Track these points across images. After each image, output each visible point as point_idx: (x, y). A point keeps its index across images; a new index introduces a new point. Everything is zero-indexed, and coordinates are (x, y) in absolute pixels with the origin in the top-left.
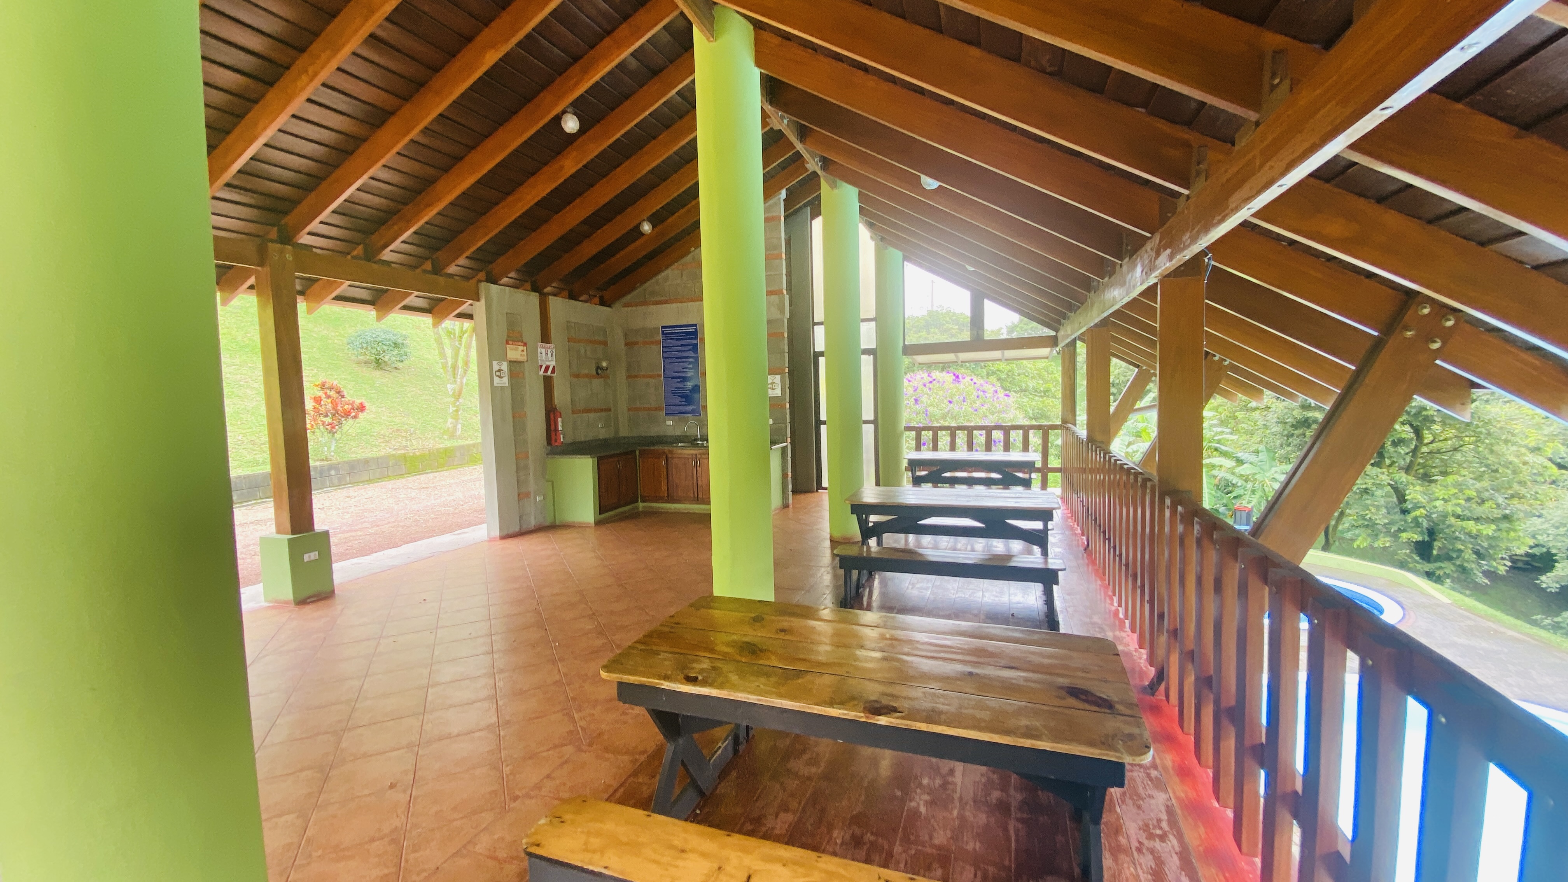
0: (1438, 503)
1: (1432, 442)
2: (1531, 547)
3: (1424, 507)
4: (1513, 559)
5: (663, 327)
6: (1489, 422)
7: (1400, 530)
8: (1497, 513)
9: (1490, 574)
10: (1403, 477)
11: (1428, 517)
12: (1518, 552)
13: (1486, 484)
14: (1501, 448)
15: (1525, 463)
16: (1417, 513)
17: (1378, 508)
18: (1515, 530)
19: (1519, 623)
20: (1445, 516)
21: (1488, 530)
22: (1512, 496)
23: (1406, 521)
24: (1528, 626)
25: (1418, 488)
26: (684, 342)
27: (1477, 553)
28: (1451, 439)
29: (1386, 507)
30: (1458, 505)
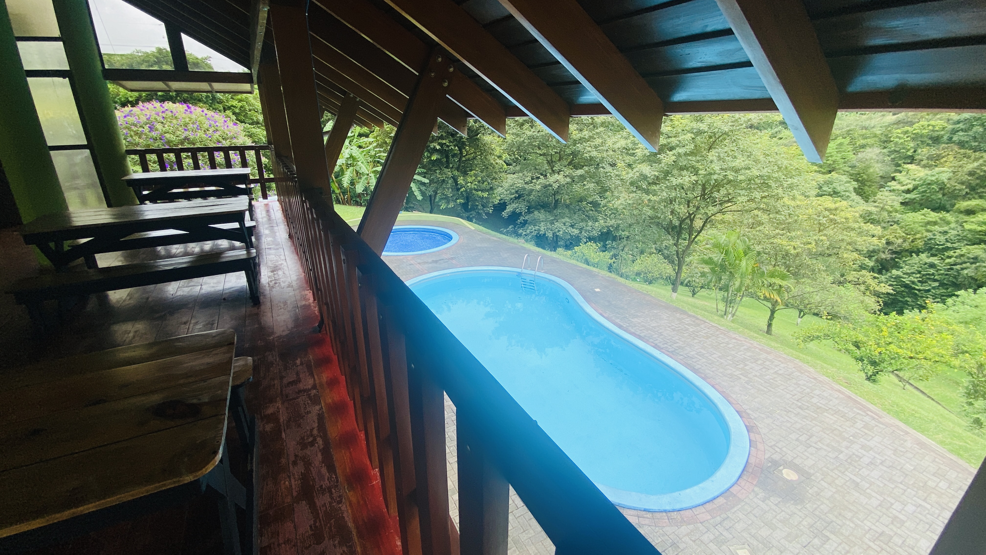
0: (469, 184)
1: (466, 155)
2: (500, 200)
3: (464, 187)
4: (494, 206)
6: (484, 145)
7: (457, 199)
8: (488, 187)
9: (487, 214)
10: (456, 173)
11: (466, 191)
12: (496, 203)
13: (484, 174)
14: (489, 157)
15: (497, 163)
16: (462, 190)
17: (448, 189)
18: (494, 194)
19: (496, 233)
20: (471, 189)
21: (485, 195)
22: (493, 179)
23: (458, 194)
24: (499, 234)
25: (462, 178)
27: (482, 206)
28: (472, 153)
29: (451, 188)
30: (475, 184)
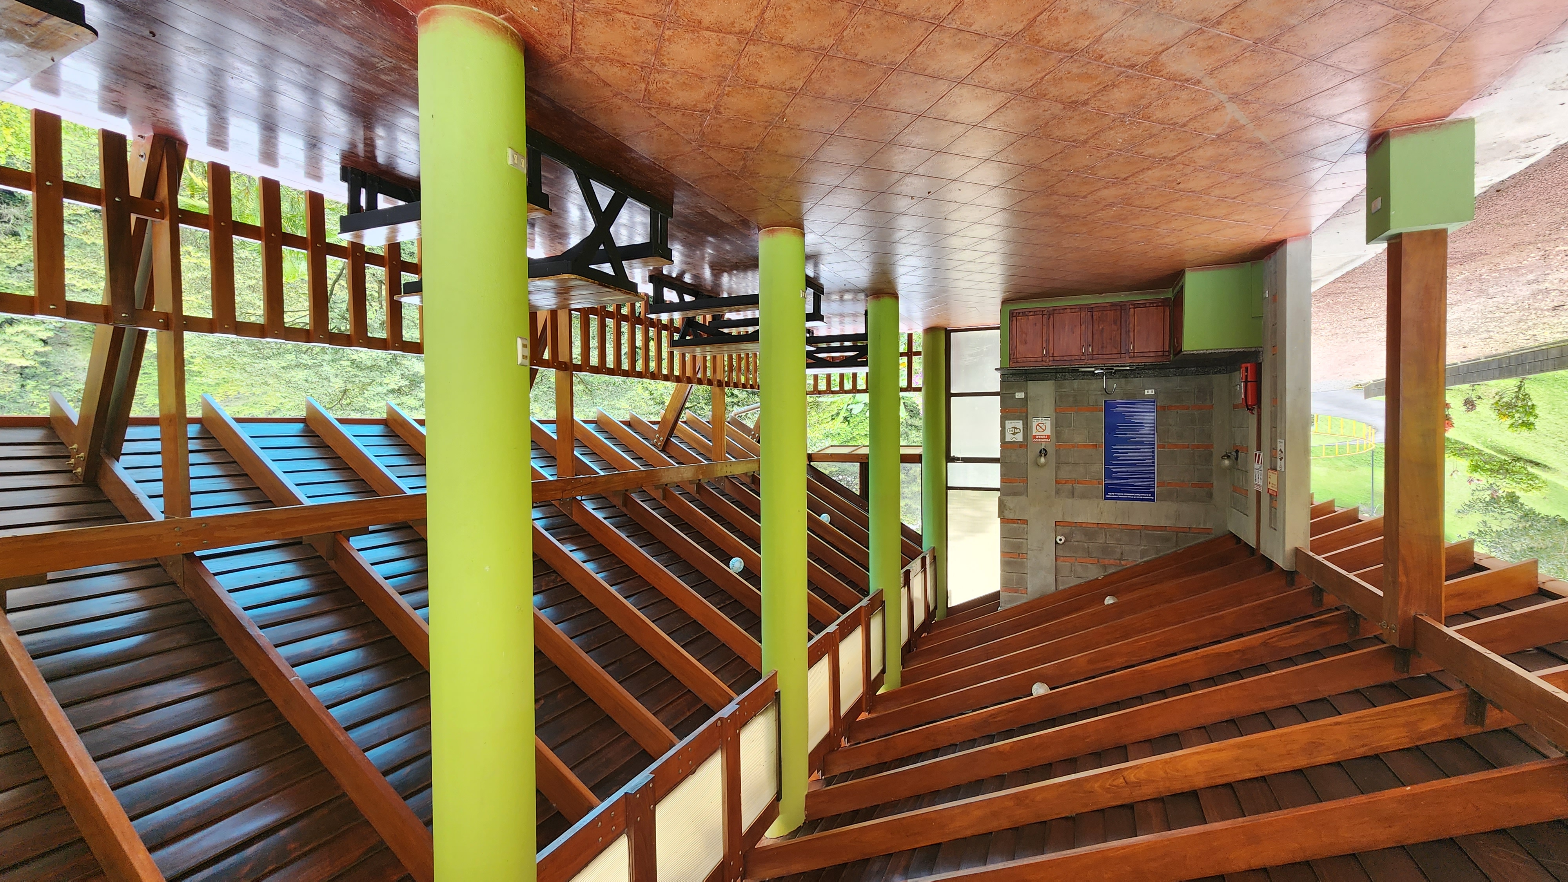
5: (1153, 500)
26: (1122, 482)
